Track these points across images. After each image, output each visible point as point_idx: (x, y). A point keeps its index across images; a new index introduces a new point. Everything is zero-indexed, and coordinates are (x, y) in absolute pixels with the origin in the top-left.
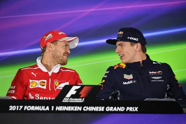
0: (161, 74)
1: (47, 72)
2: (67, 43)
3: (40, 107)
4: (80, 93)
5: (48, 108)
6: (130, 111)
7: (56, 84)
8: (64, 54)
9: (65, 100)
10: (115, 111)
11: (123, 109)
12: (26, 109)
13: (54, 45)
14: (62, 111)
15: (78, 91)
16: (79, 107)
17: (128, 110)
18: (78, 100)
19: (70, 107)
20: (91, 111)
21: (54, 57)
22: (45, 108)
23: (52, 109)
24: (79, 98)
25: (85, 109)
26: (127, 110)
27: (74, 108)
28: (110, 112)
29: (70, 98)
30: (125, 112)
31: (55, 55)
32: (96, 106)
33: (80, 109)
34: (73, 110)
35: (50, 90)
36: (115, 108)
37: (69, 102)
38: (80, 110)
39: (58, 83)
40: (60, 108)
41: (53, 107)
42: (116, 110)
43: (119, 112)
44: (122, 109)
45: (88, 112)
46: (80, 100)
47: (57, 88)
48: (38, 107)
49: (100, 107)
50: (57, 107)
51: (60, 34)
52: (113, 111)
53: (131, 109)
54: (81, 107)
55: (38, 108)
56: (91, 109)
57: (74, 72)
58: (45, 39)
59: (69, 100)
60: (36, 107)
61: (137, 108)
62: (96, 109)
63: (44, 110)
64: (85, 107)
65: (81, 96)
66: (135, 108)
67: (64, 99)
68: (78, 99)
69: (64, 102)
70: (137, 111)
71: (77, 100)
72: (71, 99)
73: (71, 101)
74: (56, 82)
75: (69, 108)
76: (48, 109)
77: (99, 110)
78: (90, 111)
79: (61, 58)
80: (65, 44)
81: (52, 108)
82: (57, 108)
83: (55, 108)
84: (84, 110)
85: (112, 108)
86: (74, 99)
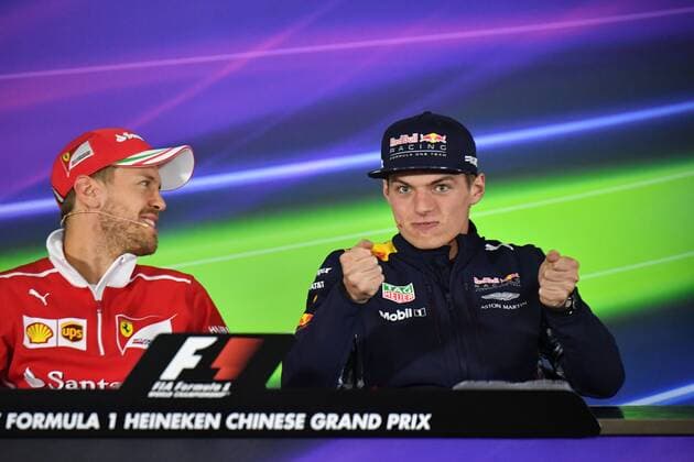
0: (518, 283)
2: (151, 172)
3: (67, 416)
4: (215, 365)
5: (94, 421)
6: (400, 427)
7: (124, 332)
8: (141, 212)
9: (159, 391)
10: (344, 429)
11: (375, 421)
12: (14, 426)
13: (102, 184)
14: (148, 431)
16: (209, 416)
17: (396, 427)
18: (207, 391)
19: (177, 415)
20: (257, 430)
21: (105, 229)
22: (85, 421)
23: (112, 425)
24: (209, 381)
25: (235, 421)
26: (389, 427)
27: (193, 421)
28: (327, 434)
29: (175, 382)
30: (382, 433)
31: (110, 221)
32: (276, 412)
33: (213, 421)
34: (190, 426)
35: (102, 352)
36: (346, 417)
37: (172, 398)
38: (216, 425)
39: (130, 327)
40: (140, 421)
41: (113, 417)
42: (349, 427)
43: (359, 433)
44: (370, 421)
45: (245, 433)
46: (214, 391)
47: (130, 344)
48: (59, 416)
49: (291, 415)
50: (128, 416)
51: (120, 139)
52: (337, 431)
53: (403, 421)
54: (219, 416)
55: (57, 421)
56: (256, 421)
58: (67, 164)
59: (173, 390)
60: (50, 416)
61: (429, 416)
62: (275, 421)
63: (80, 426)
64: (234, 416)
66: (421, 416)
67: (156, 386)
68: (206, 387)
69: (154, 398)
70: (427, 427)
71: (202, 391)
72: (179, 385)
73: (181, 395)
74: (123, 324)
75: (173, 421)
76: (96, 425)
77: (288, 427)
78: (251, 430)
79: (132, 230)
80: (143, 178)
81: (108, 420)
82: (128, 420)
83: (120, 421)
84: (230, 425)
85: (333, 418)
86: (191, 386)
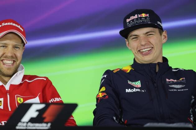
0: (185, 81)
1: (2, 86)
7: (19, 102)
15: (41, 112)
18: (41, 127)
35: (10, 110)
37: (26, 129)
39: (22, 100)
57: (45, 79)
65: (46, 120)
73: (30, 128)
